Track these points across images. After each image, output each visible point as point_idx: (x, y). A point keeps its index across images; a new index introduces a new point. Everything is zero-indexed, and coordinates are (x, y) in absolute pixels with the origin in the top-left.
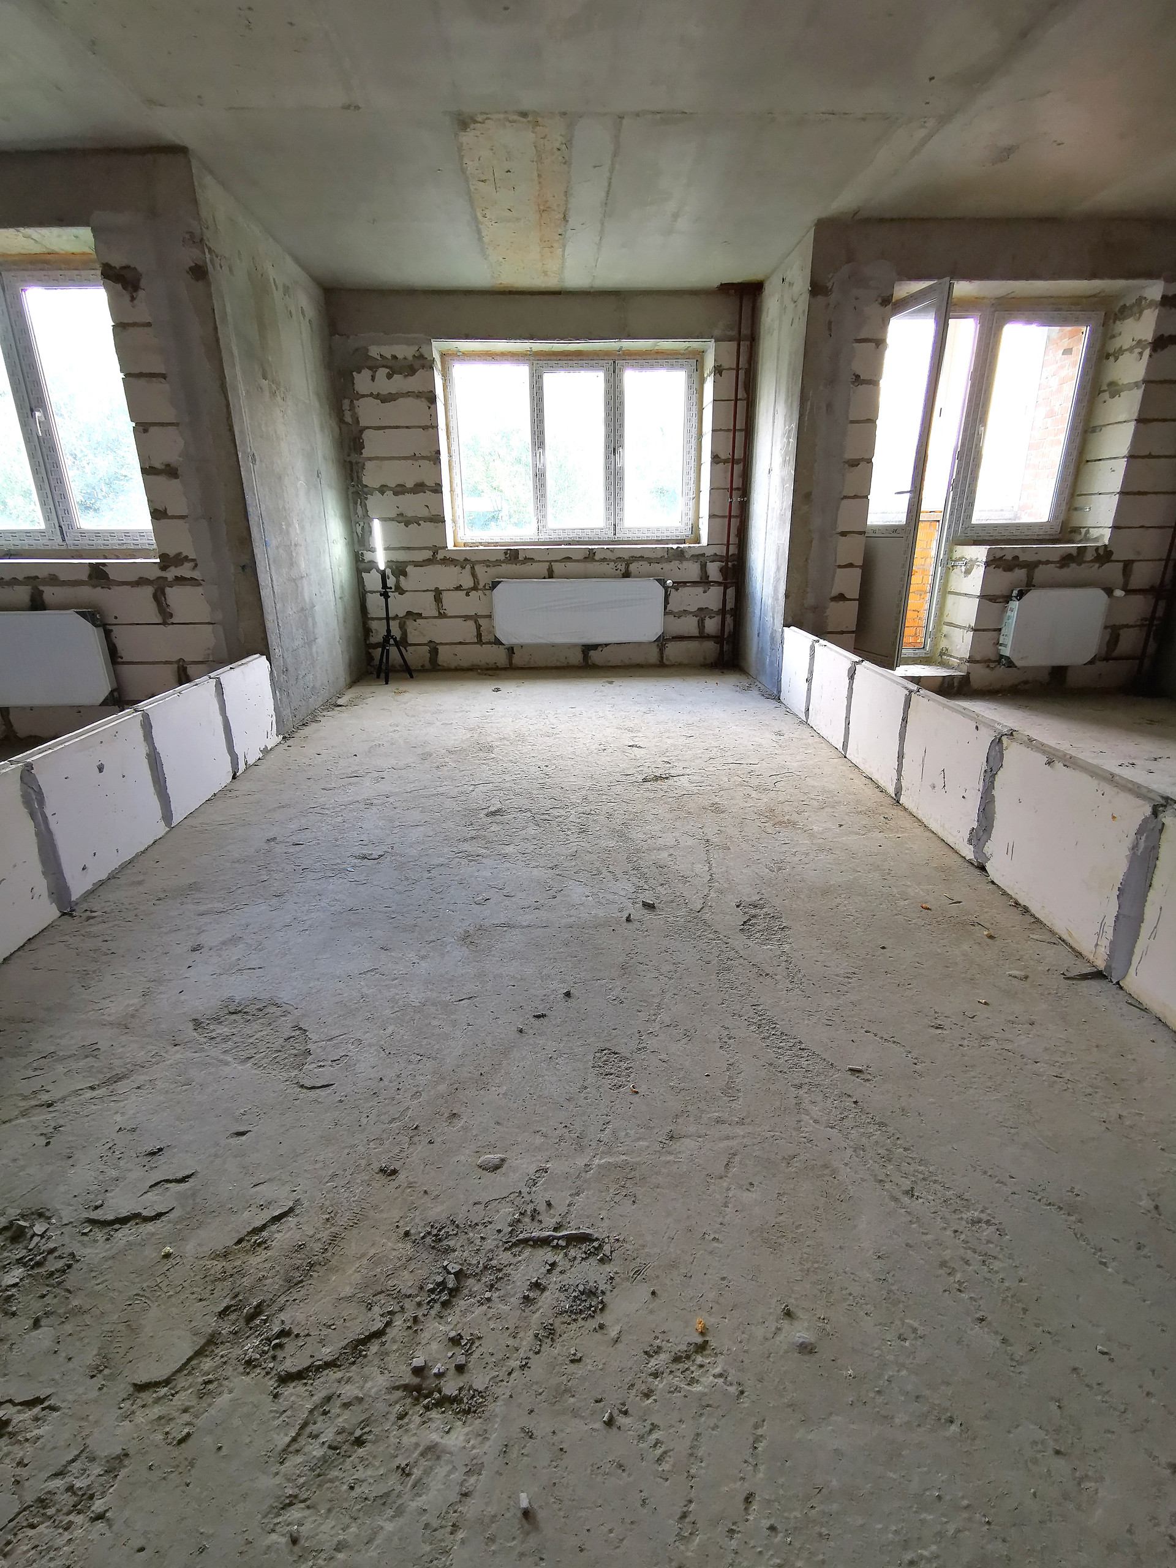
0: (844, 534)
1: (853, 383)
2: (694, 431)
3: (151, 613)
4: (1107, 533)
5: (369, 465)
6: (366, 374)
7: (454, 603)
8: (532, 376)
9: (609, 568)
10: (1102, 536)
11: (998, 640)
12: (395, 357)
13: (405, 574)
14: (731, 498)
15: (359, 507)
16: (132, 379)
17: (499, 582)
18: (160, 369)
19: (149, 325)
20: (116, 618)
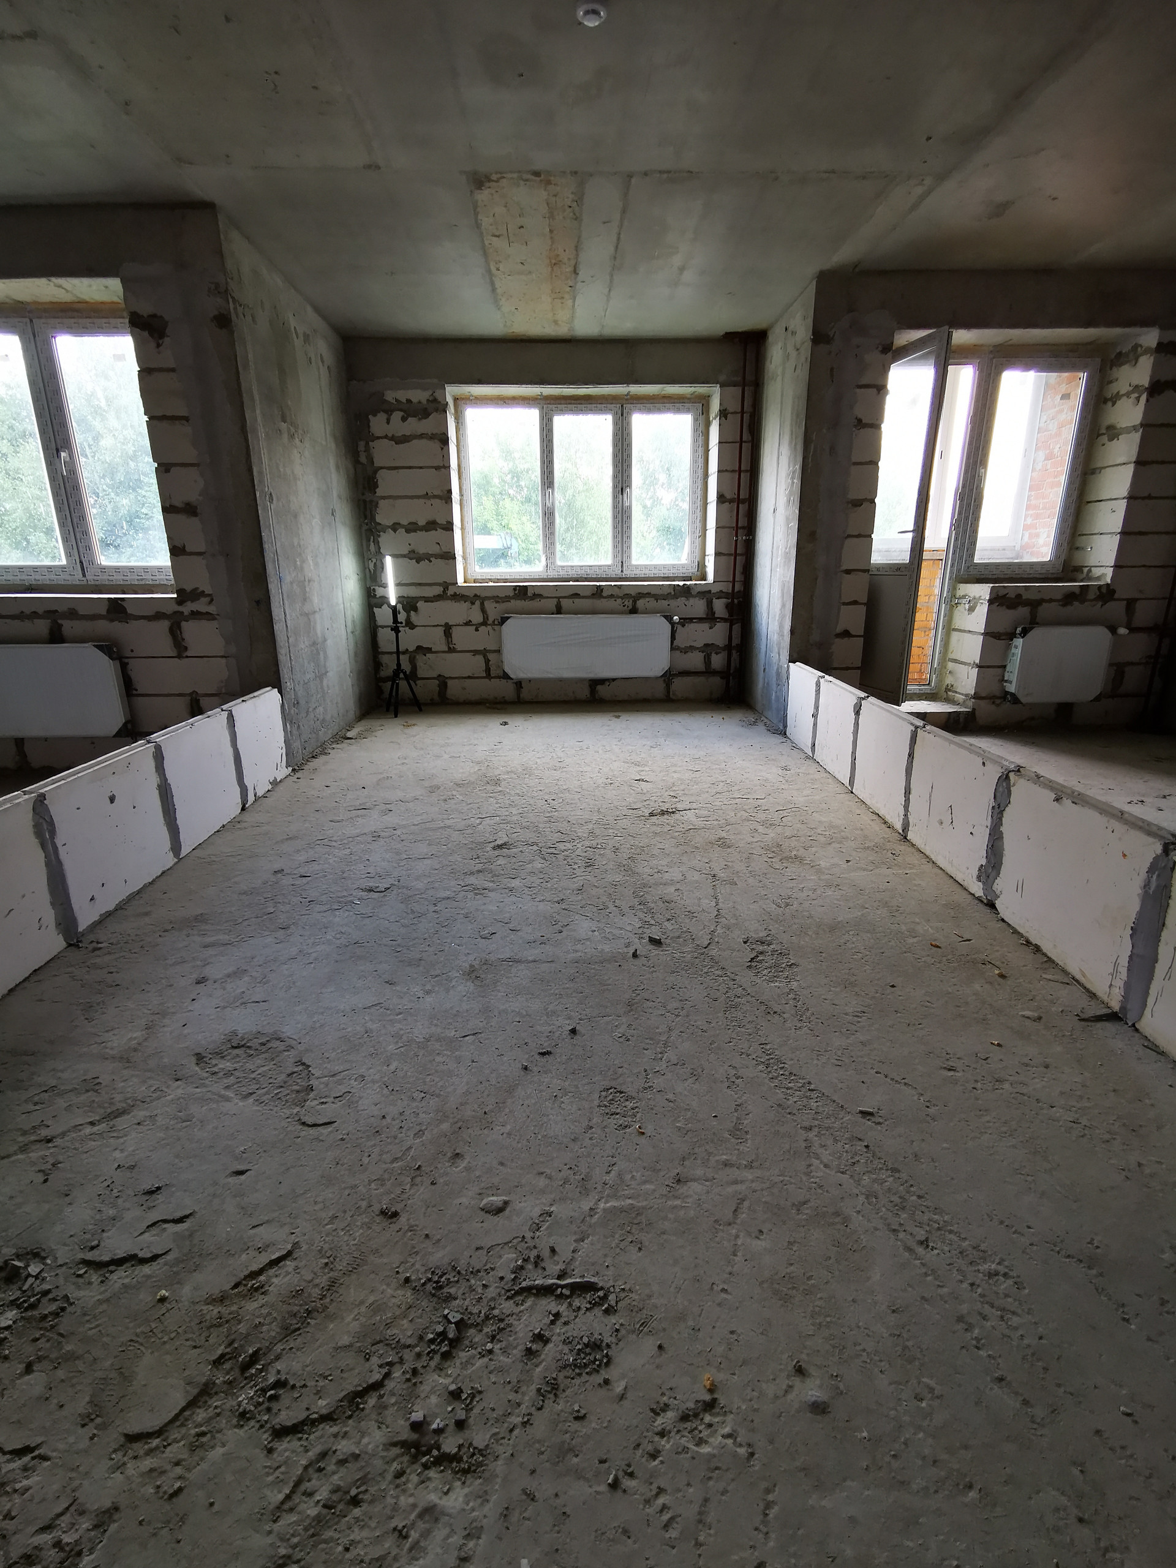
0: (850, 572)
1: (855, 426)
2: (700, 472)
3: (166, 646)
4: (1109, 573)
5: (382, 503)
6: (382, 417)
7: (463, 638)
8: (542, 418)
9: (616, 604)
10: (1104, 575)
11: (1003, 677)
12: (409, 401)
13: (416, 609)
14: (737, 536)
15: (372, 544)
16: (155, 422)
17: (508, 618)
18: (183, 412)
19: (173, 370)
20: (132, 651)
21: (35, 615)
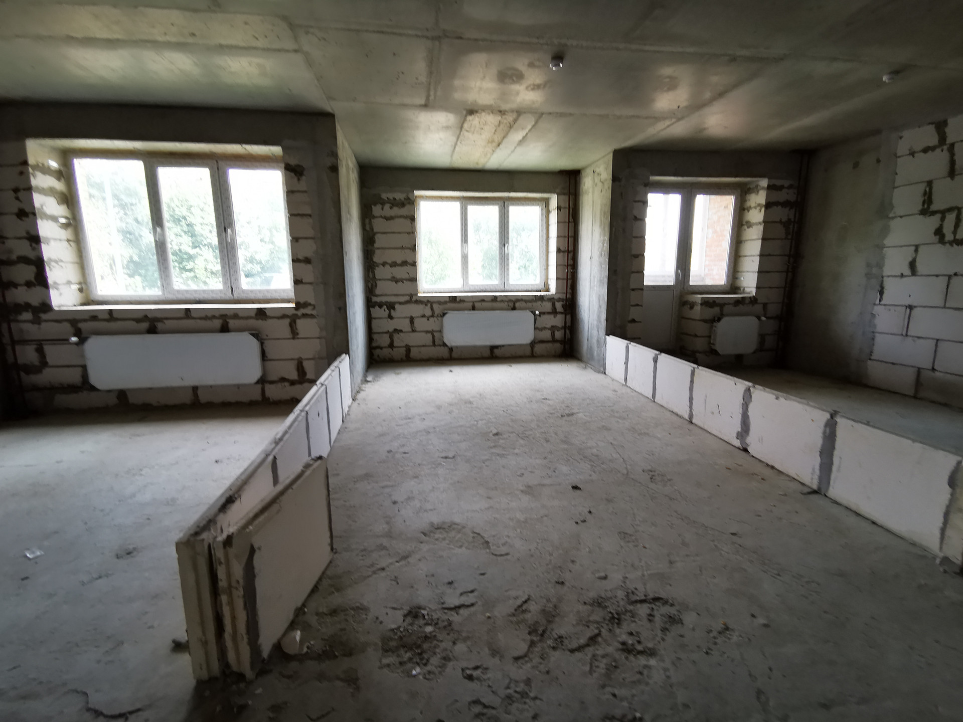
0: (633, 290)
1: (634, 220)
2: (545, 236)
3: (287, 333)
4: (753, 292)
5: (377, 252)
6: (379, 207)
7: (420, 324)
8: (462, 208)
9: (505, 305)
10: (751, 292)
11: (710, 341)
12: (395, 199)
13: (394, 309)
14: (568, 270)
15: (371, 273)
16: (293, 217)
17: (446, 313)
18: (309, 212)
19: (305, 192)
20: (267, 336)
21: (214, 317)
